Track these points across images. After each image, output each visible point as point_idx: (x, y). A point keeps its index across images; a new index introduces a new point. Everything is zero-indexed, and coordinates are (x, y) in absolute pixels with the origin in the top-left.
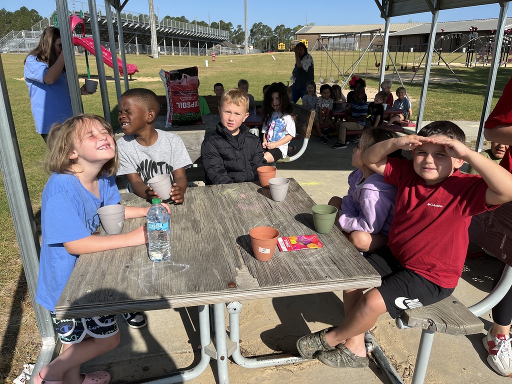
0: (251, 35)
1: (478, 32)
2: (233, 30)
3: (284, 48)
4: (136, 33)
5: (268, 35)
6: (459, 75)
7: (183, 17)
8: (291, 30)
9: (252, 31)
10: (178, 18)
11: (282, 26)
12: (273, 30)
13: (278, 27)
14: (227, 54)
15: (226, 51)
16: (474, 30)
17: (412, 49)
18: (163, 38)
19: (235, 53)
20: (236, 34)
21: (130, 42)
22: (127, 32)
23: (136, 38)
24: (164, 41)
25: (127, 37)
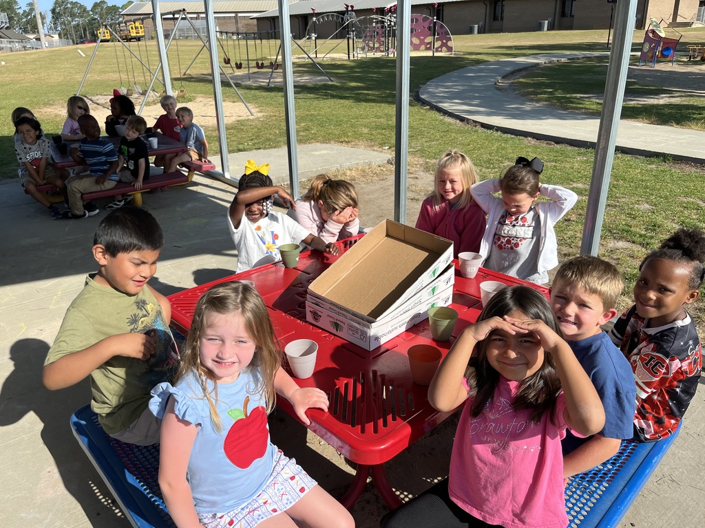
0: (53, 17)
1: (356, 11)
2: (21, 11)
3: (108, 37)
5: (81, 17)
6: (336, 71)
8: (119, 8)
9: (53, 11)
12: (89, 8)
13: (96, 5)
14: (12, 51)
15: (9, 46)
16: (350, 8)
19: (24, 47)
20: (26, 17)
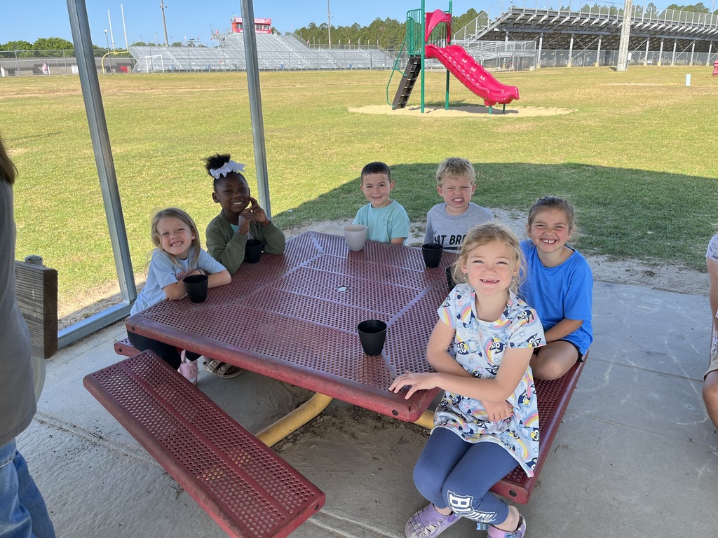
4: (602, 33)
7: (700, 5)
10: (690, 7)
18: (647, 38)
21: (588, 49)
22: (587, 33)
23: (600, 41)
24: (648, 43)
25: (587, 40)
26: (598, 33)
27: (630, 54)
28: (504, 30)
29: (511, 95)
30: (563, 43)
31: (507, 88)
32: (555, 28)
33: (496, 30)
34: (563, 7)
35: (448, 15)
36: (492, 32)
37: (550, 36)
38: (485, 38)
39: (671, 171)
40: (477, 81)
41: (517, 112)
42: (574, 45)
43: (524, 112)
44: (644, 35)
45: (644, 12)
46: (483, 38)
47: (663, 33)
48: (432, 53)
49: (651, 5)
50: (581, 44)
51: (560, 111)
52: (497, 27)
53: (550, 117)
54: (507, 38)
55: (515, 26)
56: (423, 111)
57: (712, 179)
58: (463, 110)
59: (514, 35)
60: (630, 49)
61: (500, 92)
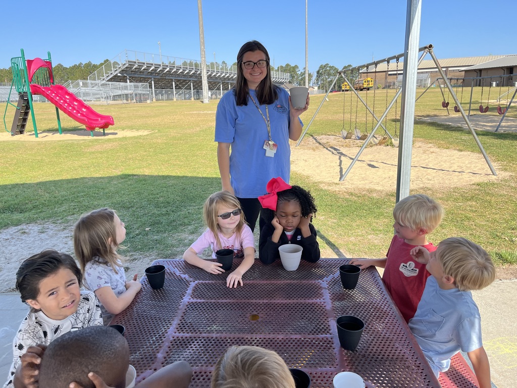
0: (317, 76)
2: (299, 73)
3: (348, 88)
4: (192, 79)
9: (318, 72)
11: (350, 66)
13: (345, 67)
17: (494, 84)
18: (220, 82)
20: (302, 76)
21: (185, 89)
22: (182, 79)
23: (192, 84)
24: (221, 85)
25: (184, 83)
26: (189, 79)
27: (210, 93)
28: (125, 75)
29: (107, 122)
30: (169, 85)
31: (102, 117)
32: (161, 75)
33: (119, 75)
34: (170, 62)
35: (47, 62)
36: (116, 76)
37: (159, 80)
38: (112, 80)
39: (190, 175)
40: (78, 112)
41: (116, 134)
42: (175, 87)
43: (121, 134)
44: (218, 81)
45: (220, 67)
46: (110, 80)
47: (229, 79)
48: (36, 90)
49: (224, 62)
50: (180, 86)
51: (146, 133)
52: (120, 73)
53: (131, 138)
54: (128, 81)
55: (133, 73)
56: (37, 136)
57: (213, 178)
58: (74, 134)
59: (133, 79)
60: (210, 89)
61: (97, 120)
